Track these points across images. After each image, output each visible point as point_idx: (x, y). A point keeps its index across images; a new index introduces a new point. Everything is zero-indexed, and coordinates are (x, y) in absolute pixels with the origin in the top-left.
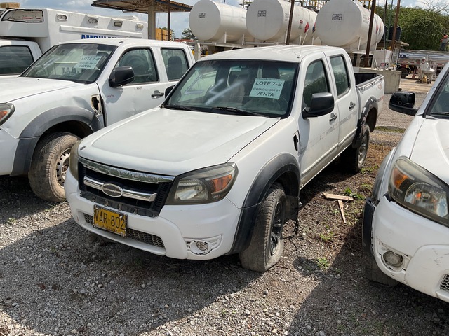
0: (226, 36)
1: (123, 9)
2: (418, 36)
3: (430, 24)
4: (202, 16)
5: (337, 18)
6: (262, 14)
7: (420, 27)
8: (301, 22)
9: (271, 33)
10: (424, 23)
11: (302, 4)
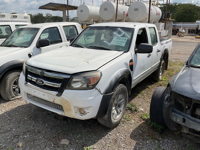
0: (92, 19)
1: (52, 9)
2: (185, 16)
3: (190, 11)
4: (82, 11)
5: (136, 10)
6: (106, 9)
7: (186, 12)
8: (124, 12)
9: (110, 17)
10: (188, 10)
11: (126, 4)
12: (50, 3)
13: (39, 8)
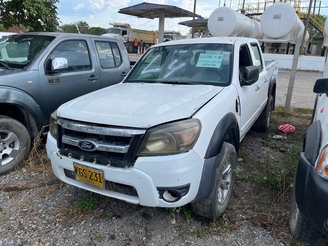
4: (221, 19)
12: (144, 3)
13: (119, 12)
